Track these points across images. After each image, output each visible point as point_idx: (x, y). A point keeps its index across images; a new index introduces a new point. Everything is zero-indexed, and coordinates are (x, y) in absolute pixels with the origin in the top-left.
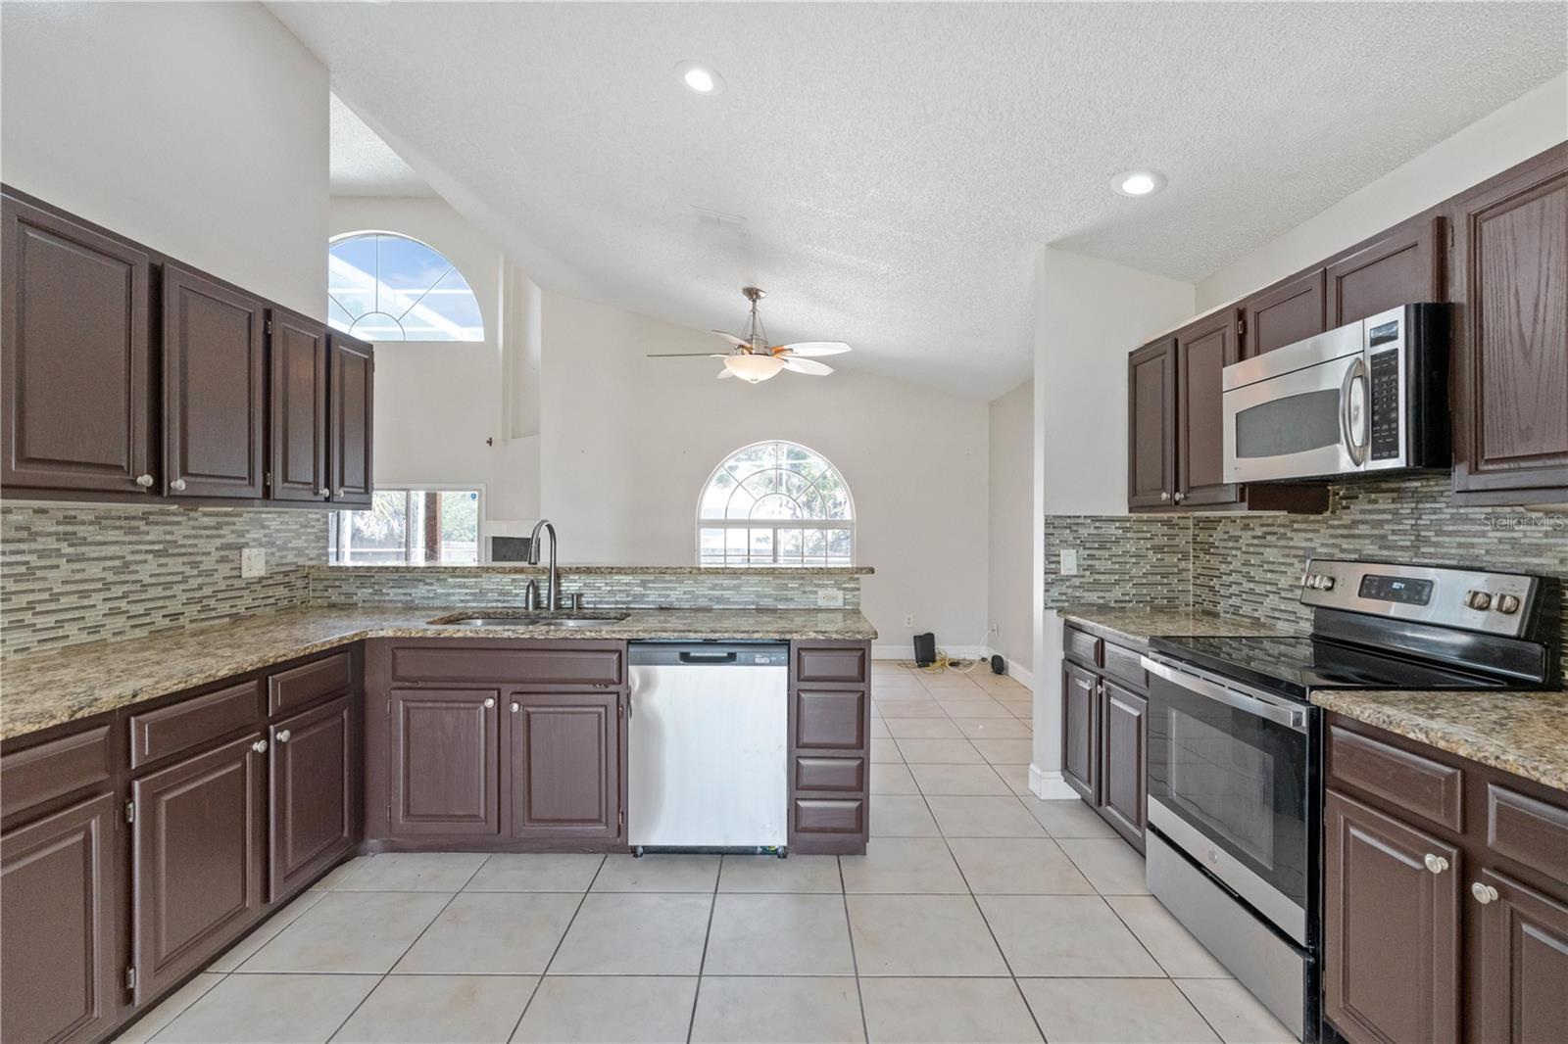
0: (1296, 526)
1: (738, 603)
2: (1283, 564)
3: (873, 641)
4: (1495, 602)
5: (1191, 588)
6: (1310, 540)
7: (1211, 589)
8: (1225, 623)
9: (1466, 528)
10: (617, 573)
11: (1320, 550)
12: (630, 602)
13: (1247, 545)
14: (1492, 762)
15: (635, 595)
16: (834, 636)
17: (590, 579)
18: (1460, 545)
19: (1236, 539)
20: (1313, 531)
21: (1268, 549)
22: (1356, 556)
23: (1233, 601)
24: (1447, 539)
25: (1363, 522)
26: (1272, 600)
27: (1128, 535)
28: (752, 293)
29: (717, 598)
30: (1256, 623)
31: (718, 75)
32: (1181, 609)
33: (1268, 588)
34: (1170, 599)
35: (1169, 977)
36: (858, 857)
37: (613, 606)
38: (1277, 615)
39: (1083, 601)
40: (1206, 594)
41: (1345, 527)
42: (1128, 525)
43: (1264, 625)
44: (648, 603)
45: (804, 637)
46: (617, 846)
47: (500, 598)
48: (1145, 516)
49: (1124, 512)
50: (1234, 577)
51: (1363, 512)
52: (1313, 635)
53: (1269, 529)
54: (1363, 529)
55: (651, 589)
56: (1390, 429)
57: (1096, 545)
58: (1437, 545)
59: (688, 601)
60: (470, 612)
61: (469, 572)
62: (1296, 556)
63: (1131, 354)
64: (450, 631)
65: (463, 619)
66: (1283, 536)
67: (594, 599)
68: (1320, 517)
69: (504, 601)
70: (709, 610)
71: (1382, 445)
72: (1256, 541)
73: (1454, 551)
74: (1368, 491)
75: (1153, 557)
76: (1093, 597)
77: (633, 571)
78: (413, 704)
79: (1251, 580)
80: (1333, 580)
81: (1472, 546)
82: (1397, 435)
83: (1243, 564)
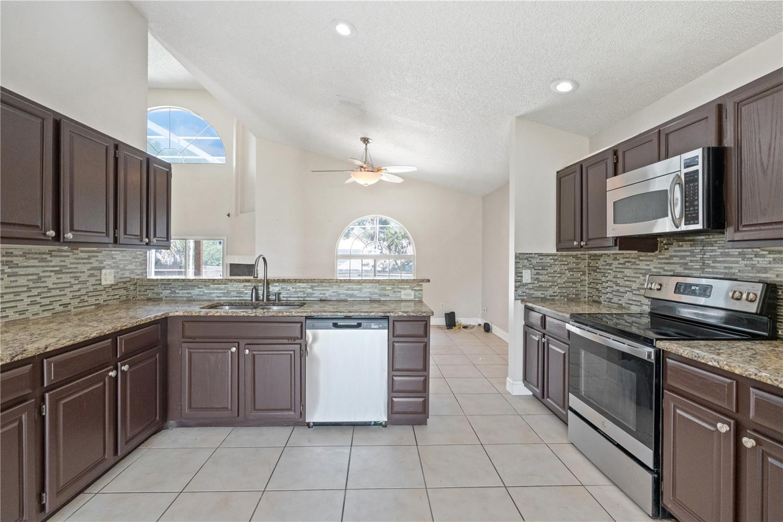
0: (641, 258)
1: (361, 297)
2: (634, 277)
3: (431, 316)
4: (744, 296)
5: (587, 289)
6: (649, 265)
7: (597, 289)
8: (604, 306)
9: (728, 259)
10: (299, 282)
11: (653, 270)
12: (305, 297)
13: (616, 268)
14: (753, 377)
15: (307, 293)
16: (412, 314)
17: (284, 285)
18: (725, 268)
19: (610, 265)
20: (650, 261)
21: (626, 270)
22: (672, 273)
23: (608, 295)
24: (718, 265)
25: (675, 256)
26: (629, 295)
27: (556, 263)
28: (365, 140)
29: (350, 295)
30: (620, 306)
31: (352, 27)
32: (582, 299)
33: (627, 289)
34: (576, 295)
35: (582, 485)
36: (424, 426)
37: (297, 299)
38: (631, 302)
39: (534, 296)
40: (594, 292)
41: (666, 259)
42: (556, 258)
43: (624, 308)
44: (315, 297)
45: (396, 315)
46: (300, 422)
47: (237, 295)
48: (564, 253)
49: (554, 251)
50: (609, 284)
51: (675, 251)
52: (650, 312)
53: (627, 260)
54: (675, 260)
55: (316, 290)
56: (694, 210)
57: (540, 268)
58: (713, 267)
59: (335, 296)
60: (222, 302)
61: (222, 282)
62: (641, 273)
63: (558, 172)
64: (213, 312)
65: (218, 306)
66: (634, 263)
67: (286, 296)
68: (653, 254)
69: (240, 297)
70: (346, 301)
71: (690, 218)
72: (620, 266)
73: (722, 271)
74: (678, 241)
75: (568, 274)
76: (539, 294)
77: (307, 281)
78: (193, 351)
79: (618, 285)
80: (661, 285)
81: (731, 268)
82: (698, 213)
83: (614, 277)
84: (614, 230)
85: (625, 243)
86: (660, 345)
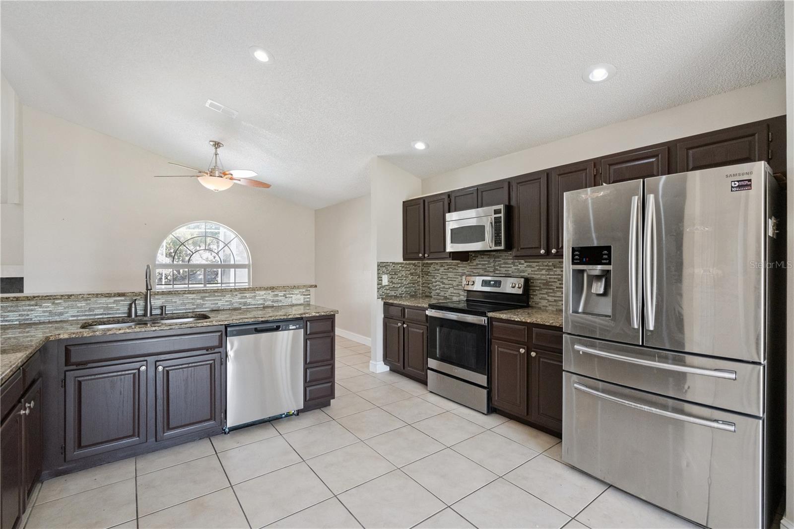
0: (459, 265)
1: (255, 305)
2: (455, 278)
3: (336, 315)
4: (517, 286)
5: (421, 288)
6: (464, 270)
7: (429, 288)
8: (434, 299)
9: (507, 266)
10: (188, 293)
11: (467, 273)
12: (195, 308)
13: (442, 272)
14: (535, 322)
15: (198, 304)
16: (323, 314)
17: (169, 298)
18: (506, 270)
19: (438, 270)
20: (464, 267)
21: (450, 273)
22: (477, 274)
23: (438, 291)
24: (502, 269)
25: (480, 264)
26: (451, 290)
27: (403, 269)
28: (217, 145)
29: (244, 303)
30: (446, 298)
32: (418, 296)
33: (450, 286)
34: (415, 292)
36: (328, 407)
37: (185, 311)
38: (453, 294)
39: (389, 295)
40: (427, 290)
41: (475, 266)
42: (403, 265)
43: (448, 299)
44: (206, 308)
45: (311, 315)
47: (105, 312)
48: (408, 262)
49: (401, 260)
50: (438, 283)
51: (479, 261)
52: (466, 300)
53: (450, 267)
54: (480, 266)
55: (207, 300)
56: (499, 238)
57: (393, 273)
58: (500, 270)
59: (228, 305)
60: (90, 321)
61: (82, 298)
62: (459, 275)
63: (403, 202)
64: (86, 333)
65: (87, 326)
66: (455, 269)
67: (172, 308)
68: (466, 263)
69: (108, 314)
70: (240, 309)
71: (498, 243)
72: (445, 271)
73: (505, 272)
74: (481, 255)
75: (410, 277)
76: (393, 293)
78: (82, 378)
79: (443, 283)
80: (474, 282)
81: (508, 271)
82: (501, 240)
83: (441, 279)
84: (450, 247)
85: (456, 256)
86: (490, 314)
